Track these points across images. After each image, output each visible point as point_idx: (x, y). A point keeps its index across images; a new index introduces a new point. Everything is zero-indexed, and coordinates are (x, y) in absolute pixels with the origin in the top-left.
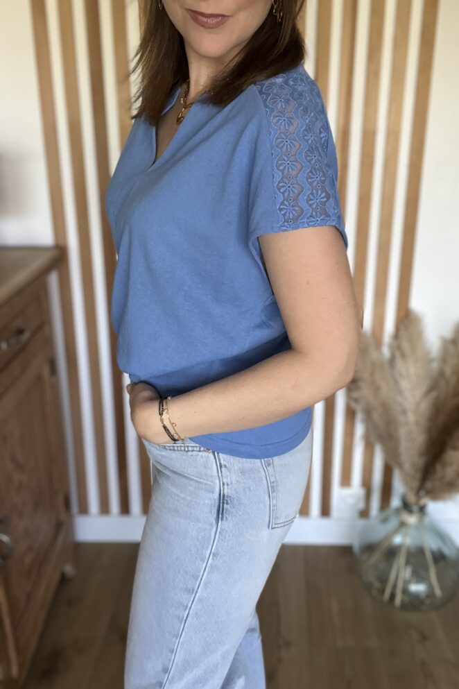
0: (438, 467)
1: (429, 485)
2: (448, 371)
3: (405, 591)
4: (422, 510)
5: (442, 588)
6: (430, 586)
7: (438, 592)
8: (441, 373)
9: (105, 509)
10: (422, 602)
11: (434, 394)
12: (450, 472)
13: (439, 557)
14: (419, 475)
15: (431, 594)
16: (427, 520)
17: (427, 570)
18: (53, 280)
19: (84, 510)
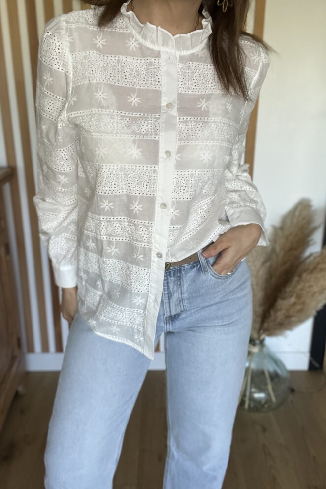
0: (272, 312)
1: (266, 325)
2: (278, 248)
3: (252, 399)
4: (262, 342)
5: (276, 396)
6: (268, 395)
7: (274, 399)
8: (273, 250)
9: (45, 348)
10: (263, 406)
11: (268, 264)
12: (280, 315)
13: (275, 377)
14: (259, 319)
15: (268, 401)
16: (265, 350)
17: (266, 384)
18: (7, 188)
19: (31, 349)
